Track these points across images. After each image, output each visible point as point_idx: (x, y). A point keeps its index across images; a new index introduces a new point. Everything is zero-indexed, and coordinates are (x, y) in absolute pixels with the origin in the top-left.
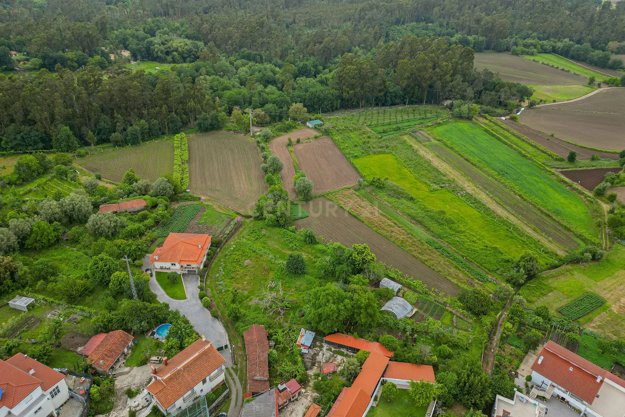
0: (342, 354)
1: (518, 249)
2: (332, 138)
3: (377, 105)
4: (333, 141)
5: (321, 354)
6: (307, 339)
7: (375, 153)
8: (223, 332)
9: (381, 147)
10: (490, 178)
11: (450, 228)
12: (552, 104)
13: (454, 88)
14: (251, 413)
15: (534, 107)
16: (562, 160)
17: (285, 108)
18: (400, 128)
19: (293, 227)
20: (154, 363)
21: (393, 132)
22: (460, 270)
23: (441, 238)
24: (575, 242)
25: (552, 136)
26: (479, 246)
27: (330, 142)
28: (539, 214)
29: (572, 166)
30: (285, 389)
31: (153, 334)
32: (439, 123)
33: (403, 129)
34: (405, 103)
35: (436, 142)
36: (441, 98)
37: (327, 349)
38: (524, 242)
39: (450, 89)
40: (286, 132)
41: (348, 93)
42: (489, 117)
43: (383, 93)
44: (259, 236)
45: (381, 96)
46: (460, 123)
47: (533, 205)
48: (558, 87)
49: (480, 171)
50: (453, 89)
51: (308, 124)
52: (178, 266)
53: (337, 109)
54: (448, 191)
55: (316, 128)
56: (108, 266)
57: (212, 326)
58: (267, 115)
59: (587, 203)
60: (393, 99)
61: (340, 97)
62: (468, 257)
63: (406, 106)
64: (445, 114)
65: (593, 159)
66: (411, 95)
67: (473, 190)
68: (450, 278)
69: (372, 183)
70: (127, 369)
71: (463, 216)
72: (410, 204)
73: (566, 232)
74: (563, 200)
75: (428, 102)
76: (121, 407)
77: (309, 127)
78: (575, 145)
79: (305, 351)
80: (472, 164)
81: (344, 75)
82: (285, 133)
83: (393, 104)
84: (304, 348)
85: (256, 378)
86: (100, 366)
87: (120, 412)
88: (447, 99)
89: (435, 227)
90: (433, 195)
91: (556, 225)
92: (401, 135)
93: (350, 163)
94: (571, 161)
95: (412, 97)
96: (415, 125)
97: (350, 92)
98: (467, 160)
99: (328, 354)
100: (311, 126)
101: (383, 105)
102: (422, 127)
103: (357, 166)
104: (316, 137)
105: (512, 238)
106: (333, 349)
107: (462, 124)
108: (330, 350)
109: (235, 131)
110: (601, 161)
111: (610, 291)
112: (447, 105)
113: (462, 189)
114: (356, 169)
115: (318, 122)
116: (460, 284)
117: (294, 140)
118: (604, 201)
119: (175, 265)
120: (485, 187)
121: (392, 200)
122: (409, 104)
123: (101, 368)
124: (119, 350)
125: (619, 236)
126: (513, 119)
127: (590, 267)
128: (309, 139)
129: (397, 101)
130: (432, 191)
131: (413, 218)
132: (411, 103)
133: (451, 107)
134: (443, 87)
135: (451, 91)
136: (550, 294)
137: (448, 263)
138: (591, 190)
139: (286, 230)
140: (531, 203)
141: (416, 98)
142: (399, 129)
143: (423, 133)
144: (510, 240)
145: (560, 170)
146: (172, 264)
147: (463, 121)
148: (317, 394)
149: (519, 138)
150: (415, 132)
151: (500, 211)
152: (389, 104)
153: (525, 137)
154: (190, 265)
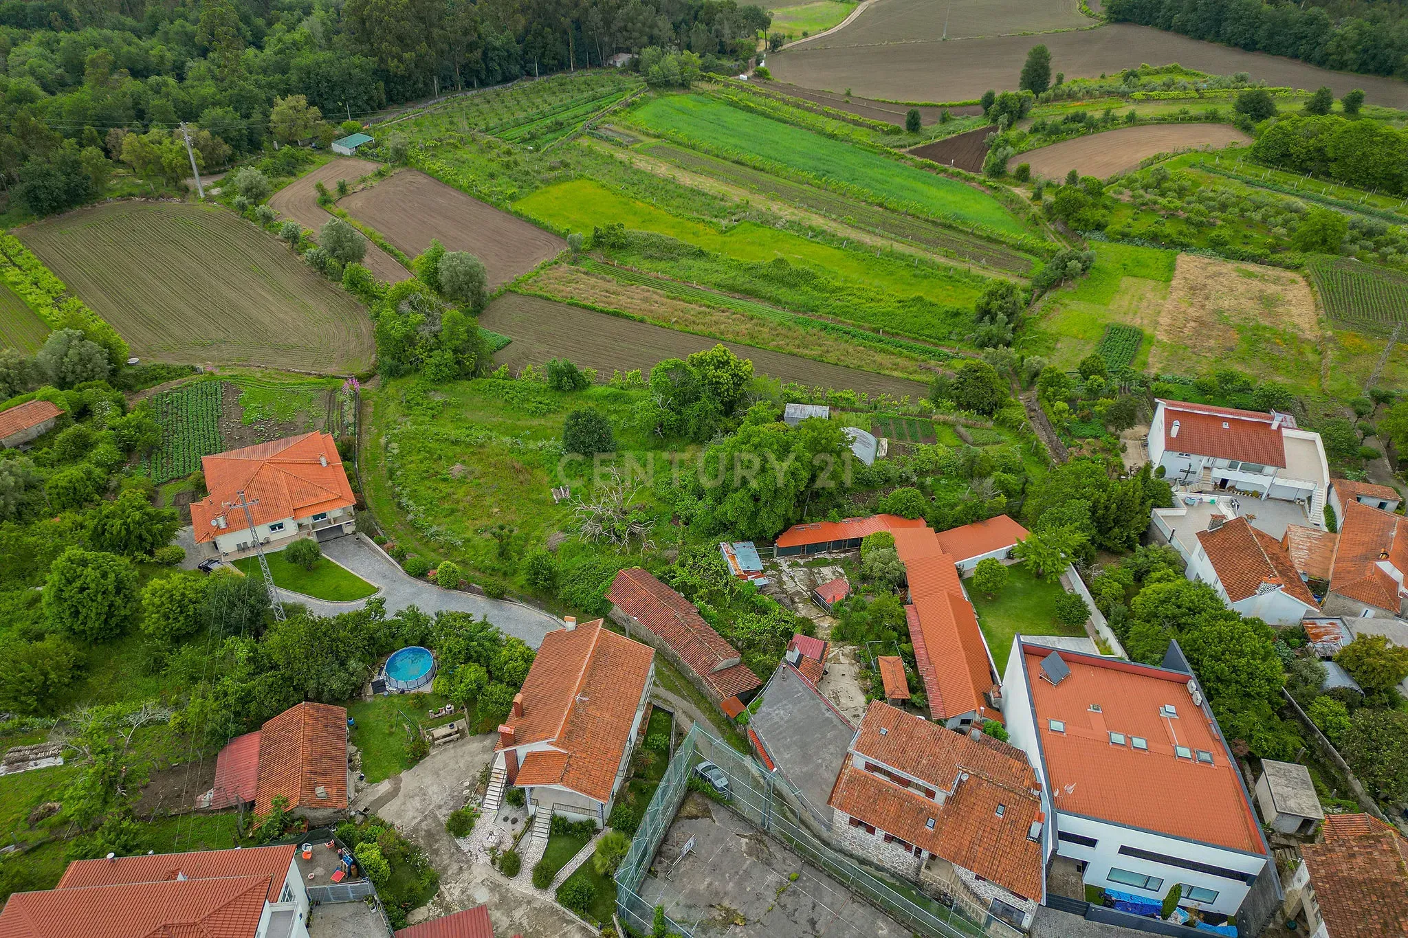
0: (825, 563)
1: (949, 293)
2: (422, 171)
3: (469, 85)
4: (430, 175)
5: (785, 578)
6: (746, 558)
7: (547, 182)
8: (547, 619)
9: (552, 169)
10: (805, 187)
11: (815, 288)
12: (803, 41)
13: (632, 20)
14: (778, 728)
15: (780, 48)
16: (897, 132)
17: (257, 116)
18: (562, 124)
19: (502, 368)
20: (445, 743)
21: (550, 136)
22: (893, 354)
23: (812, 311)
24: (1019, 258)
25: (848, 94)
26: (889, 305)
27: (421, 179)
28: (932, 228)
29: (918, 139)
30: (801, 657)
31: (379, 687)
32: (633, 103)
33: (569, 125)
34: (530, 74)
35: (654, 140)
36: (606, 49)
37: (789, 566)
38: (950, 277)
39: (622, 24)
40: (291, 174)
41: (400, 60)
42: (720, 78)
43: (479, 50)
44: (432, 409)
45: (477, 62)
46: (671, 98)
47: (913, 216)
48: (791, 9)
49: (777, 179)
50: (630, 24)
51: (336, 147)
52: (290, 528)
53: (380, 107)
54: (755, 225)
55: (364, 154)
56: (112, 576)
57: (508, 618)
58: (219, 139)
59: (988, 192)
60: (505, 64)
61: (382, 74)
62: (887, 329)
63: (537, 80)
64: (633, 82)
65: (944, 120)
66: (539, 52)
67: (793, 214)
68: (887, 372)
69: (598, 241)
70: (385, 787)
71: (817, 263)
72: (701, 264)
73: (995, 247)
74: (950, 198)
75: (581, 65)
76: (455, 867)
77: (341, 155)
78: (896, 103)
79: (760, 581)
80: (754, 168)
81: (376, 14)
82: (292, 179)
83: (507, 79)
84: (756, 577)
85: (720, 666)
86: (321, 805)
87: (465, 875)
88: (620, 50)
89: (783, 293)
90: (734, 239)
91: (973, 240)
92: (574, 139)
93: (508, 212)
94: (913, 130)
95: (543, 54)
96: (588, 113)
97: (406, 55)
98: (738, 162)
99: (800, 574)
100: (347, 152)
101: (483, 84)
102: (603, 116)
103: (533, 215)
104: (380, 174)
105: (926, 277)
106: (802, 562)
107: (677, 98)
108: (798, 565)
109: (146, 195)
110: (957, 122)
111: (1135, 314)
112: (623, 65)
113: (777, 218)
114: (535, 224)
115: (360, 139)
116: (911, 377)
117: (332, 188)
118: (1010, 184)
119: (281, 526)
120: (813, 205)
121: (662, 265)
122: (541, 74)
123: (326, 807)
124: (335, 749)
125: (1084, 228)
126: (761, 75)
127: (1079, 285)
128: (364, 180)
129: (515, 69)
130: (726, 232)
131: (733, 289)
132: (545, 70)
133: (635, 66)
134: (607, 23)
135: (625, 28)
136: (1059, 346)
137: (862, 348)
138: (978, 171)
139: (489, 380)
140: (906, 214)
141: (554, 58)
142: (559, 125)
143: (611, 127)
144: (925, 282)
145: (908, 149)
146: (273, 528)
147: (674, 93)
148: (851, 647)
149: (798, 106)
150: (596, 128)
151: (867, 239)
152: (500, 78)
153: (809, 104)
154: (323, 515)
